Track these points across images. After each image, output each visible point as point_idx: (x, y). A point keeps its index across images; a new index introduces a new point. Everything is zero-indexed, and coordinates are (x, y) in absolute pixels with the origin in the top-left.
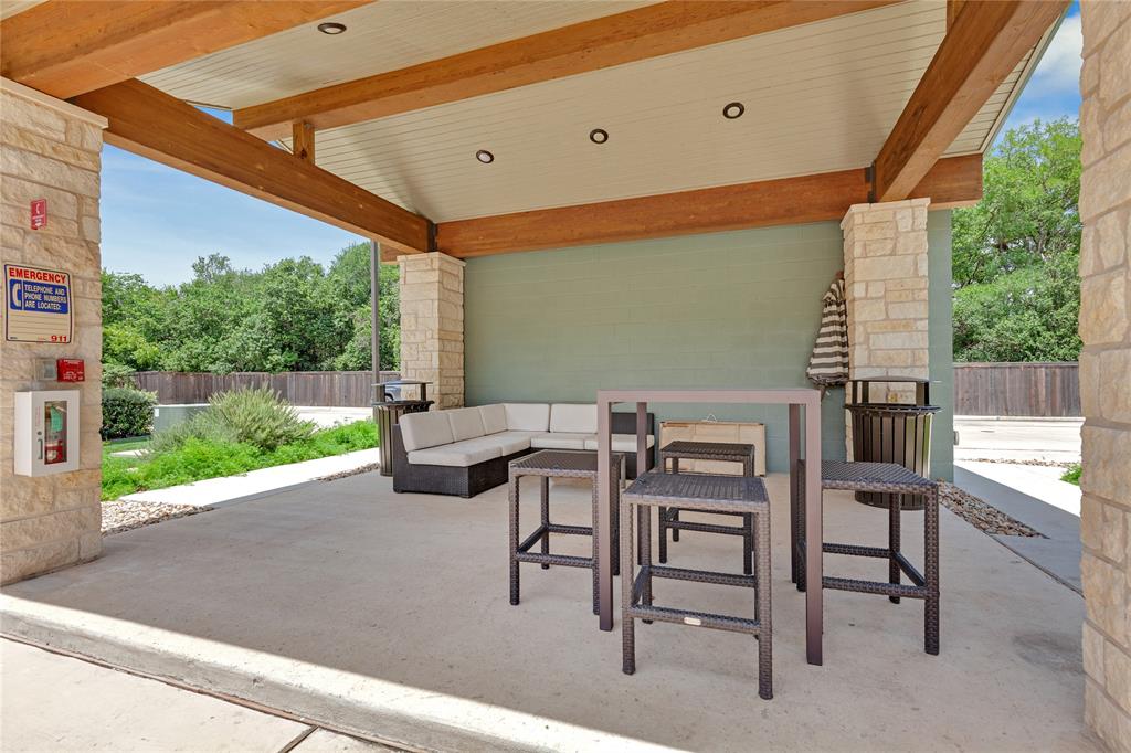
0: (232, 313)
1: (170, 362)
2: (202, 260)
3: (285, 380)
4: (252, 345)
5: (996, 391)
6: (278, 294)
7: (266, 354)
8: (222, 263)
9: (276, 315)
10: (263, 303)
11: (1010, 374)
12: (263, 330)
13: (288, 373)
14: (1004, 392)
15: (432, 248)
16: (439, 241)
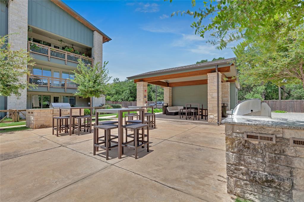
0: (121, 90)
1: (112, 99)
2: (115, 79)
3: (131, 103)
4: (126, 96)
5: (292, 107)
6: (131, 86)
7: (129, 98)
8: (118, 79)
9: (131, 90)
10: (128, 88)
11: (296, 103)
12: (128, 93)
13: (132, 102)
14: (294, 107)
15: (168, 86)
16: (169, 85)
